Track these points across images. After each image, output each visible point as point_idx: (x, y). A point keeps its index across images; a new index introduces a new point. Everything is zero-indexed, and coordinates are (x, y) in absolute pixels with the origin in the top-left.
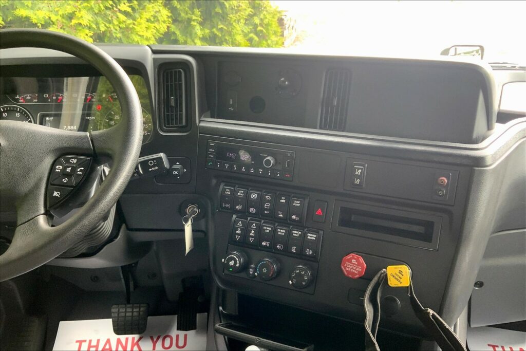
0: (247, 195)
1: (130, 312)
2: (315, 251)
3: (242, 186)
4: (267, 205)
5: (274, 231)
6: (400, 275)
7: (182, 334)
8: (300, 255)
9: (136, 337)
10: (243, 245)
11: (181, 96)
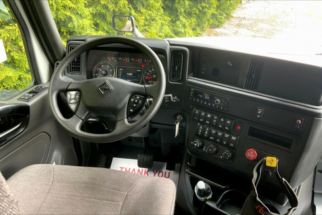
0: (206, 115)
1: (146, 158)
2: (235, 145)
3: (204, 111)
4: (215, 121)
5: (217, 133)
6: (272, 161)
7: (168, 171)
8: (227, 146)
9: (147, 169)
10: (201, 137)
11: (180, 65)
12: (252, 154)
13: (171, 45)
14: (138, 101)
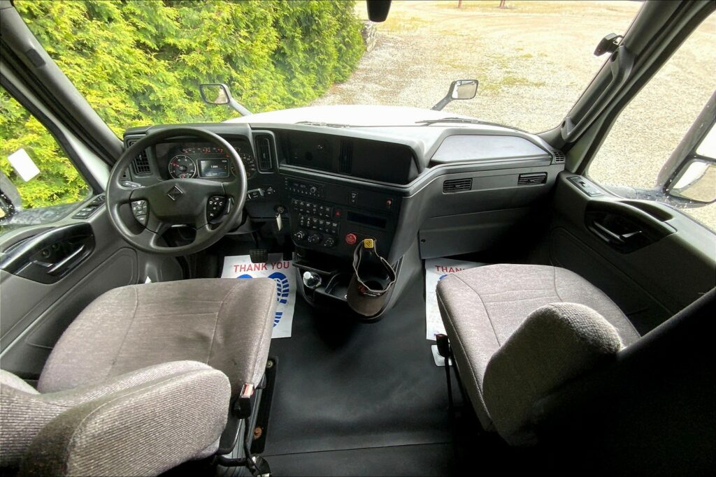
0: (305, 205)
1: (259, 253)
2: (336, 231)
4: (314, 210)
5: (318, 222)
6: (370, 243)
7: (286, 262)
8: (330, 233)
9: (264, 264)
10: (304, 228)
12: (351, 238)
13: (253, 129)
14: (218, 204)
